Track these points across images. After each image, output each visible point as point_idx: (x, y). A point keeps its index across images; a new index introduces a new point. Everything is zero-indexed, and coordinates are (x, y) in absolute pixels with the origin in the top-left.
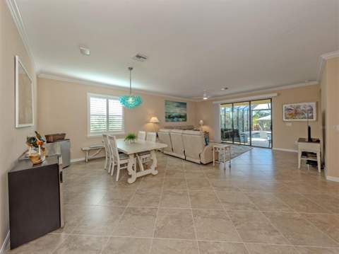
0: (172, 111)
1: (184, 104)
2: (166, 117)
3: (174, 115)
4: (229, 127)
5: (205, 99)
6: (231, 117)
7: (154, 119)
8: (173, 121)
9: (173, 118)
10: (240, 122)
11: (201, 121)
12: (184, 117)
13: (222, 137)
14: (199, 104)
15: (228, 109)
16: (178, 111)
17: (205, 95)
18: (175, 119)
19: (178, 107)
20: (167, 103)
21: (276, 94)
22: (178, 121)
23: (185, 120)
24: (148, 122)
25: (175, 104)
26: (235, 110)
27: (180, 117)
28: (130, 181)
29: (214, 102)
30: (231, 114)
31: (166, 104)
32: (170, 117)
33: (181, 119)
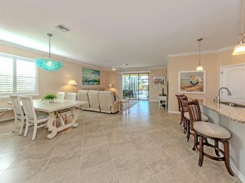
0: (88, 77)
1: (98, 72)
2: (83, 81)
3: (90, 79)
4: (127, 89)
5: (114, 69)
6: (129, 82)
7: (72, 82)
8: (89, 84)
9: (89, 81)
10: (133, 86)
11: (110, 85)
12: (98, 82)
13: (124, 96)
14: (109, 73)
15: (127, 78)
16: (93, 77)
17: (113, 67)
18: (91, 83)
19: (93, 73)
20: (84, 69)
21: (150, 71)
22: (93, 84)
23: (99, 84)
24: (66, 84)
25: (92, 71)
26: (131, 79)
27: (95, 81)
28: (49, 136)
29: (119, 73)
30: (129, 81)
31: (83, 71)
32: (86, 81)
33: (95, 83)
